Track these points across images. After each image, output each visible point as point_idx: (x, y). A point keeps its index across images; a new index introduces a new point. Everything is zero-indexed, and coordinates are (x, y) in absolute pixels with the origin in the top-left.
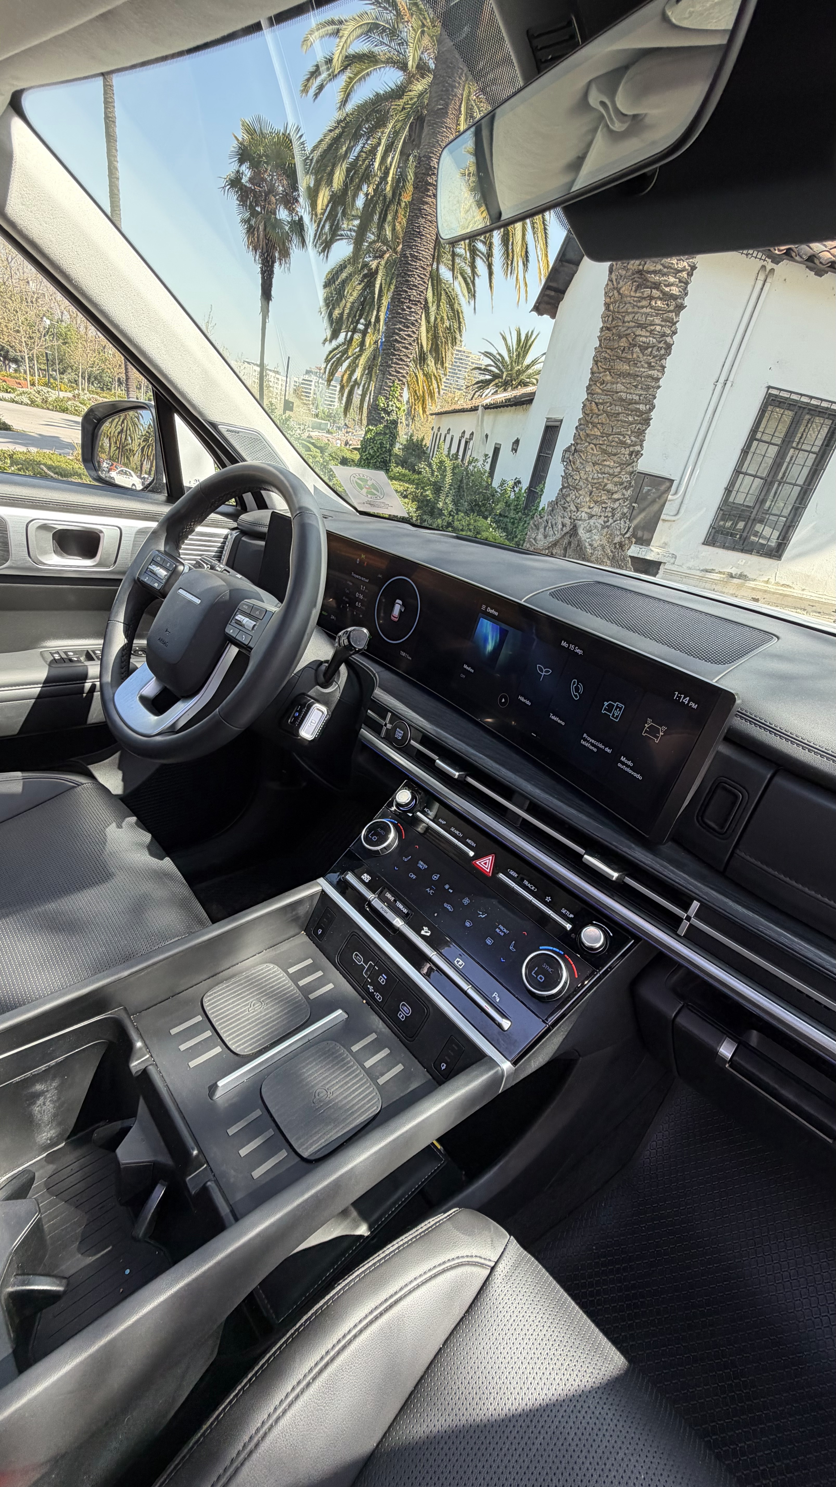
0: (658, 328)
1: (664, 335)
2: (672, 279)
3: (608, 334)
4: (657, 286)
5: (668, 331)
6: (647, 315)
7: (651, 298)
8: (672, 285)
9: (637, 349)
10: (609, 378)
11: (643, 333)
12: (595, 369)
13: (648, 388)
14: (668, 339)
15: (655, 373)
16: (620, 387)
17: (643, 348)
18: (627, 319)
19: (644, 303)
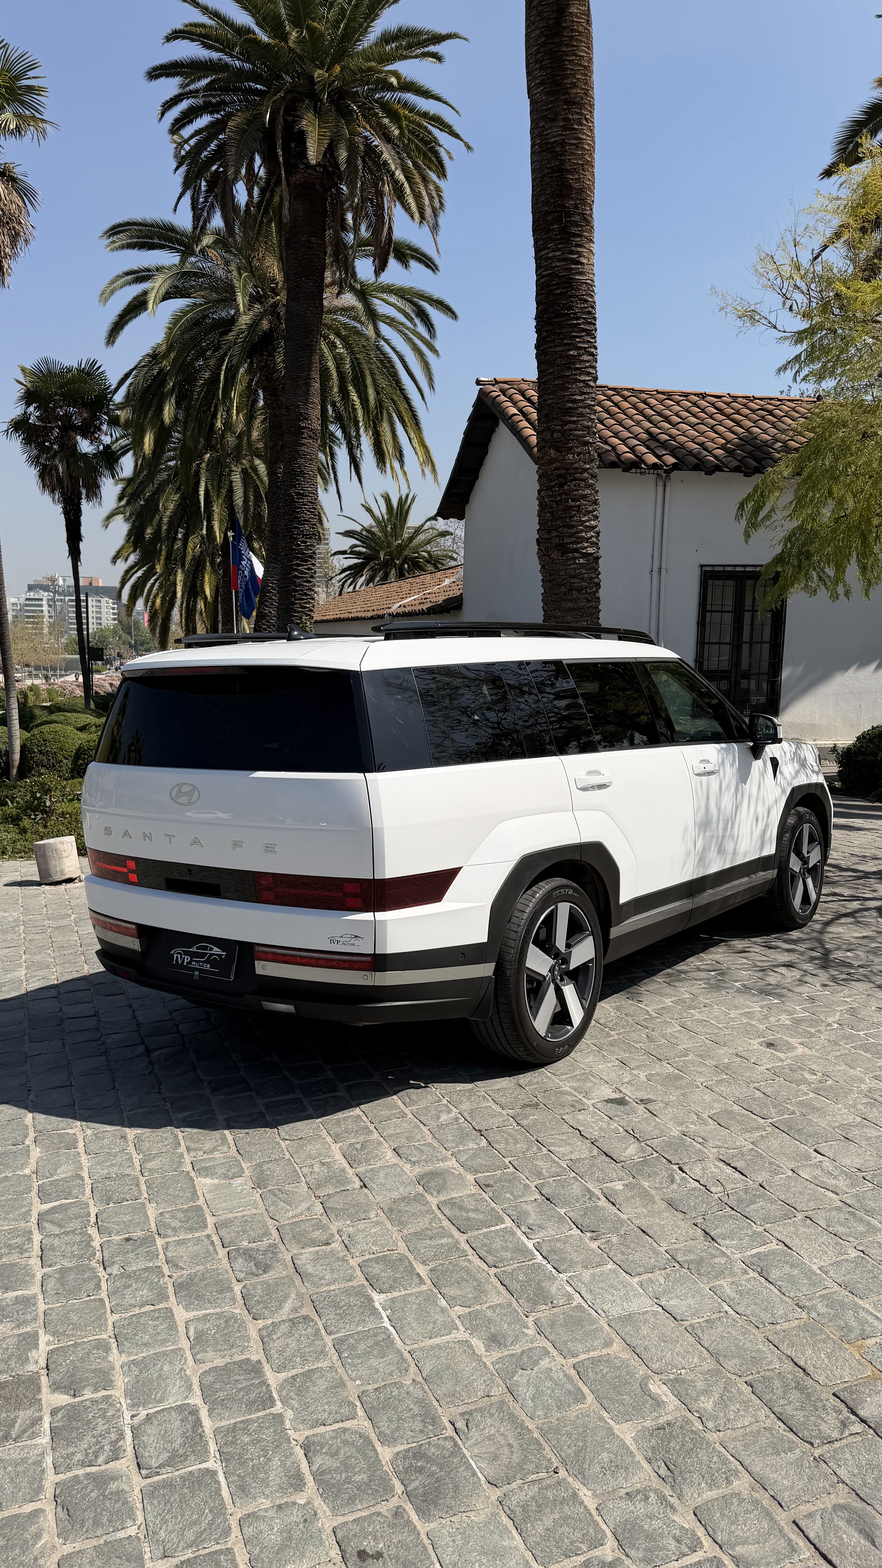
0: (586, 575)
1: (592, 578)
2: (586, 545)
3: (550, 585)
4: (576, 550)
5: (594, 575)
6: (575, 569)
7: (574, 558)
8: (587, 547)
9: (575, 592)
10: (559, 614)
11: (576, 581)
12: (546, 608)
13: (591, 614)
14: (596, 580)
15: (593, 604)
16: (569, 618)
17: (579, 590)
18: (561, 573)
19: (570, 562)
